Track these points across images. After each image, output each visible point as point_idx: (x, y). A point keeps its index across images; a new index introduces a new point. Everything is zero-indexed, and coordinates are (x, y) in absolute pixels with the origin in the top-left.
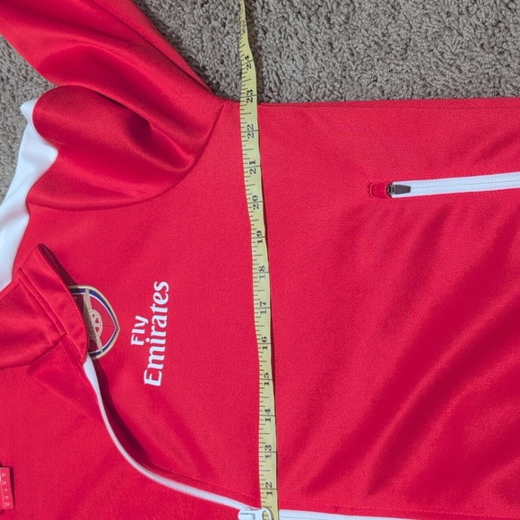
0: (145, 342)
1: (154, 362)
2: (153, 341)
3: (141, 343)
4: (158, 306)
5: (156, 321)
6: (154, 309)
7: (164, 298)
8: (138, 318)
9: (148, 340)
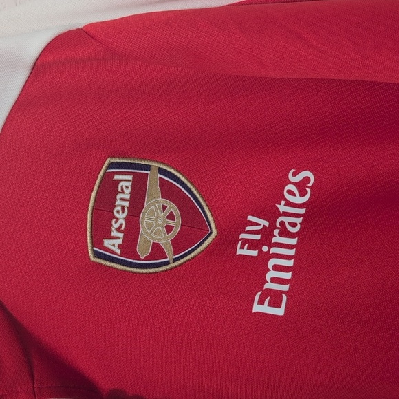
0: (261, 252)
1: (274, 280)
2: (274, 250)
3: (255, 253)
4: (289, 204)
5: (282, 223)
6: (282, 207)
7: (303, 194)
8: (250, 218)
9: (265, 249)
